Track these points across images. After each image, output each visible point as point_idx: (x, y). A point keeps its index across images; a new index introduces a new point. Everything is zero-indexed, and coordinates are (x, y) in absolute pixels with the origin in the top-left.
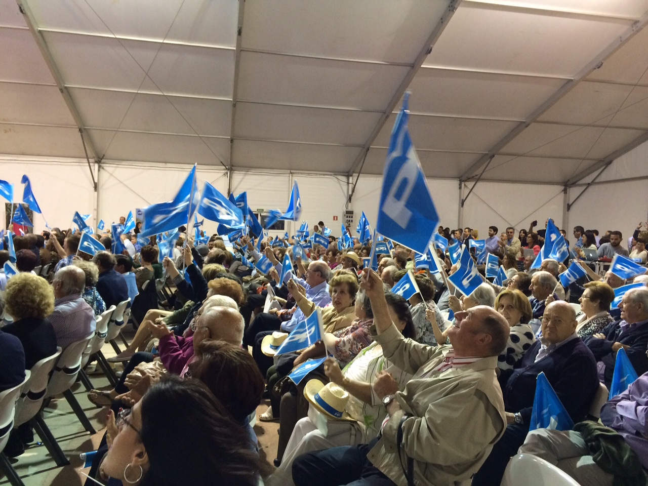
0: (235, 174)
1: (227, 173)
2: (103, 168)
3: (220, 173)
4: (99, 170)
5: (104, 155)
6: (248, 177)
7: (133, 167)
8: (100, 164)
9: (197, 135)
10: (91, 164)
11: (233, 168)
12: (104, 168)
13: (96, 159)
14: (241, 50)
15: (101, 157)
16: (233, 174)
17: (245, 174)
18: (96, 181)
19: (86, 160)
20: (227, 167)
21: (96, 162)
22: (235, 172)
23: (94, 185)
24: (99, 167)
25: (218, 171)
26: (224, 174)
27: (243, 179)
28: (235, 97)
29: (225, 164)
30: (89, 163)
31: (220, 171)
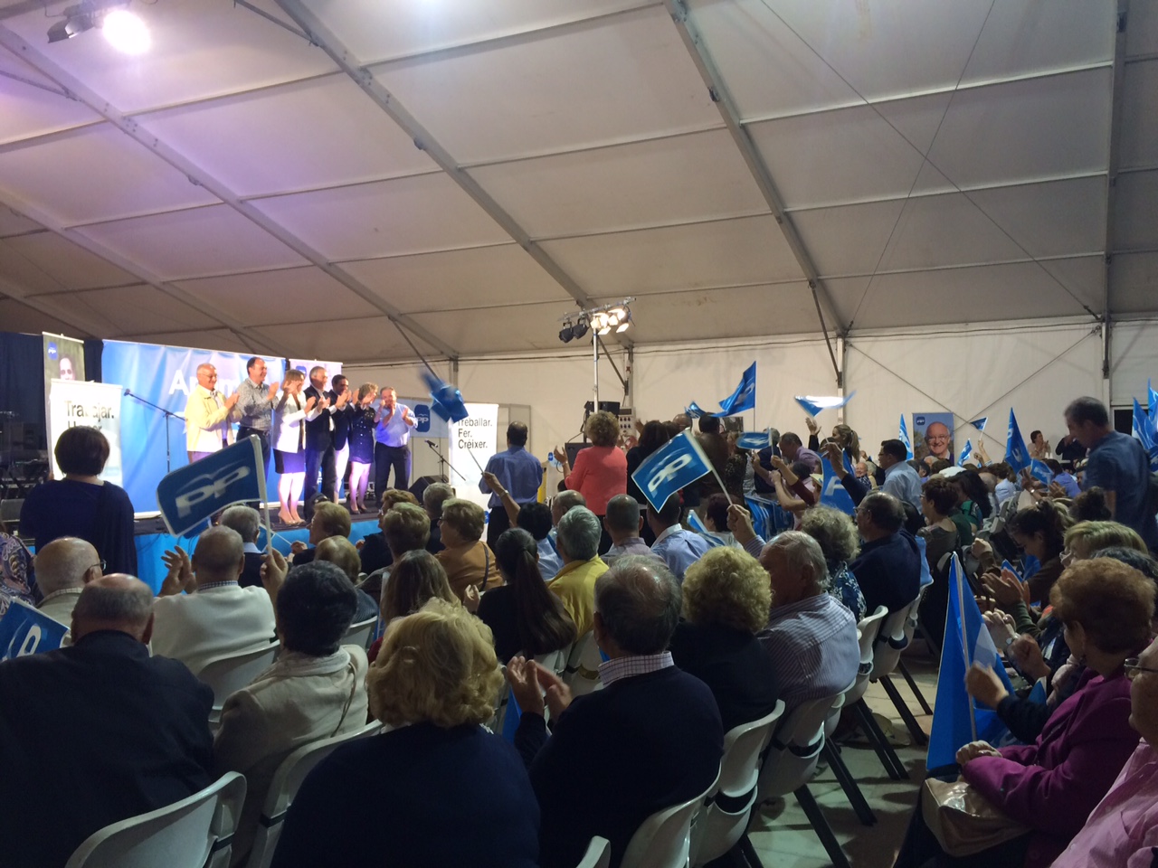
0: (1118, 329)
1: (1100, 328)
2: (851, 345)
3: (1084, 329)
4: (844, 350)
5: (852, 322)
6: (1148, 331)
7: (905, 337)
8: (846, 339)
9: (1031, 259)
10: (831, 341)
11: (1112, 316)
12: (854, 344)
13: (839, 331)
14: (1126, 63)
15: (847, 326)
16: (1114, 329)
17: (1143, 327)
18: (840, 369)
19: (822, 335)
20: (1099, 316)
21: (839, 336)
22: (1118, 324)
23: (836, 378)
24: (845, 344)
25: (1078, 326)
26: (1093, 332)
27: (1136, 337)
28: (1114, 167)
29: (1093, 311)
30: (827, 339)
31: (1082, 326)
